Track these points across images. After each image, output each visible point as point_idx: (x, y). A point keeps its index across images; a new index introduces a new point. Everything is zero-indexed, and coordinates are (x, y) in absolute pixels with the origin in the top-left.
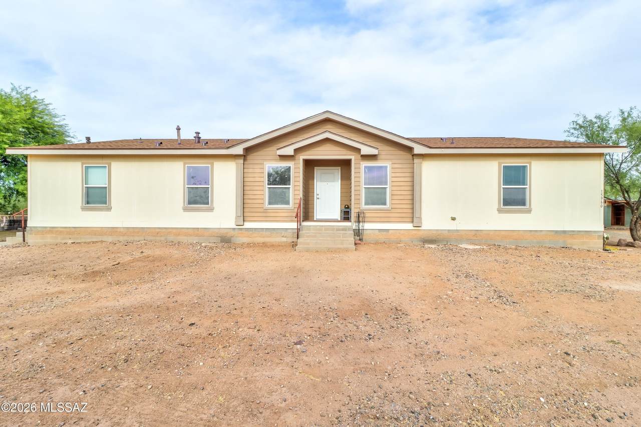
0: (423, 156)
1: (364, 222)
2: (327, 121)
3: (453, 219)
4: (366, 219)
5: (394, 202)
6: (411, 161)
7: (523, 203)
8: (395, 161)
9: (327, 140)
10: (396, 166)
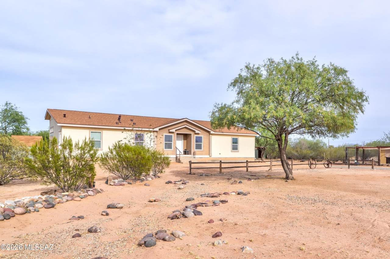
0: (212, 134)
1: (195, 155)
2: (186, 121)
3: (220, 154)
4: (196, 154)
5: (204, 148)
6: (209, 135)
7: (237, 149)
8: (204, 135)
9: (186, 128)
10: (205, 137)
